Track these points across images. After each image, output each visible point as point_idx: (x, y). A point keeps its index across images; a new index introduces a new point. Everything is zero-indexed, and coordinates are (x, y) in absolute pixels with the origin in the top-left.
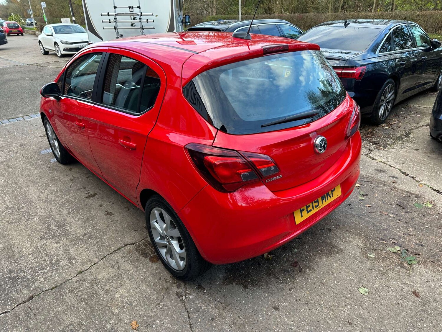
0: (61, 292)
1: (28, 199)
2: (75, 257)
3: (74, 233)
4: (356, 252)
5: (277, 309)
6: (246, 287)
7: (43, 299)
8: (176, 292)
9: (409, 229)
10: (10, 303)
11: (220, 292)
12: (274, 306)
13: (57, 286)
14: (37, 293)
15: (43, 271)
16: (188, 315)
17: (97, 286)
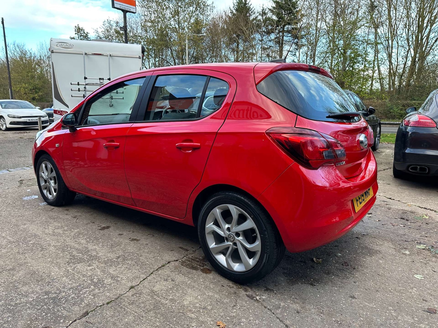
0: (120, 305)
1: (31, 234)
2: (118, 275)
3: (104, 257)
5: (353, 297)
6: (312, 284)
7: (101, 313)
8: (246, 294)
9: (423, 233)
10: (62, 321)
11: (290, 291)
13: (112, 301)
14: (92, 309)
15: (87, 290)
16: (271, 311)
17: (159, 297)
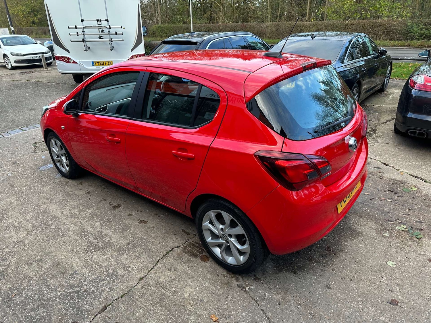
0: (131, 299)
1: (51, 216)
2: (129, 265)
3: (117, 244)
4: (373, 233)
5: (329, 287)
6: (295, 273)
7: (117, 307)
8: (237, 284)
9: (407, 210)
10: (86, 316)
11: (275, 280)
12: (325, 285)
13: (125, 294)
14: (109, 303)
15: (104, 282)
16: (257, 303)
17: (164, 289)
